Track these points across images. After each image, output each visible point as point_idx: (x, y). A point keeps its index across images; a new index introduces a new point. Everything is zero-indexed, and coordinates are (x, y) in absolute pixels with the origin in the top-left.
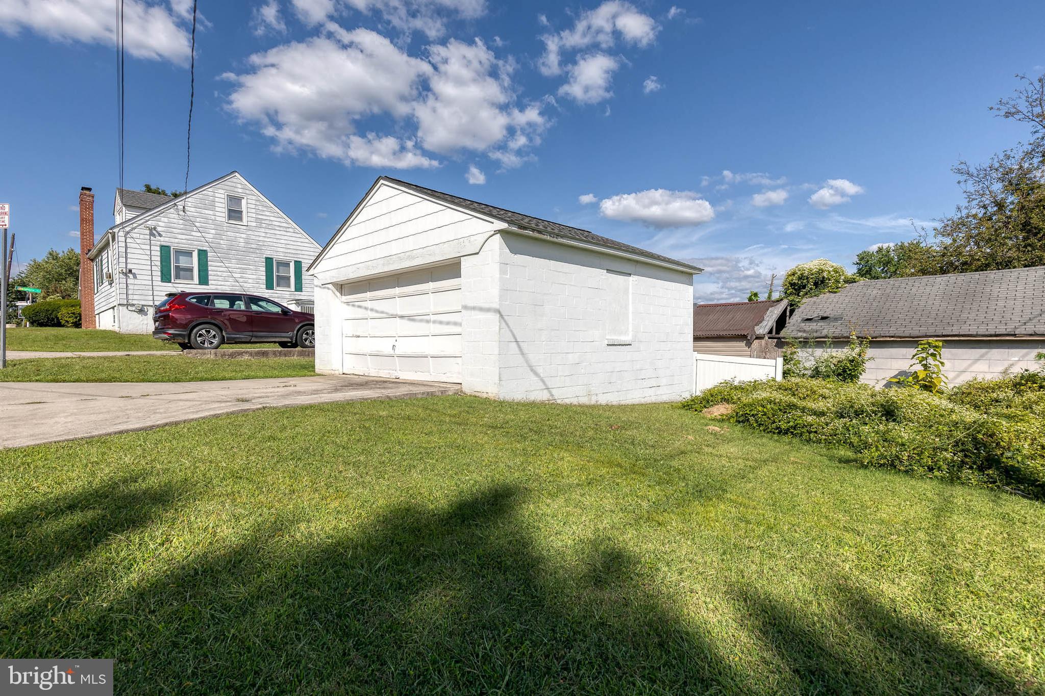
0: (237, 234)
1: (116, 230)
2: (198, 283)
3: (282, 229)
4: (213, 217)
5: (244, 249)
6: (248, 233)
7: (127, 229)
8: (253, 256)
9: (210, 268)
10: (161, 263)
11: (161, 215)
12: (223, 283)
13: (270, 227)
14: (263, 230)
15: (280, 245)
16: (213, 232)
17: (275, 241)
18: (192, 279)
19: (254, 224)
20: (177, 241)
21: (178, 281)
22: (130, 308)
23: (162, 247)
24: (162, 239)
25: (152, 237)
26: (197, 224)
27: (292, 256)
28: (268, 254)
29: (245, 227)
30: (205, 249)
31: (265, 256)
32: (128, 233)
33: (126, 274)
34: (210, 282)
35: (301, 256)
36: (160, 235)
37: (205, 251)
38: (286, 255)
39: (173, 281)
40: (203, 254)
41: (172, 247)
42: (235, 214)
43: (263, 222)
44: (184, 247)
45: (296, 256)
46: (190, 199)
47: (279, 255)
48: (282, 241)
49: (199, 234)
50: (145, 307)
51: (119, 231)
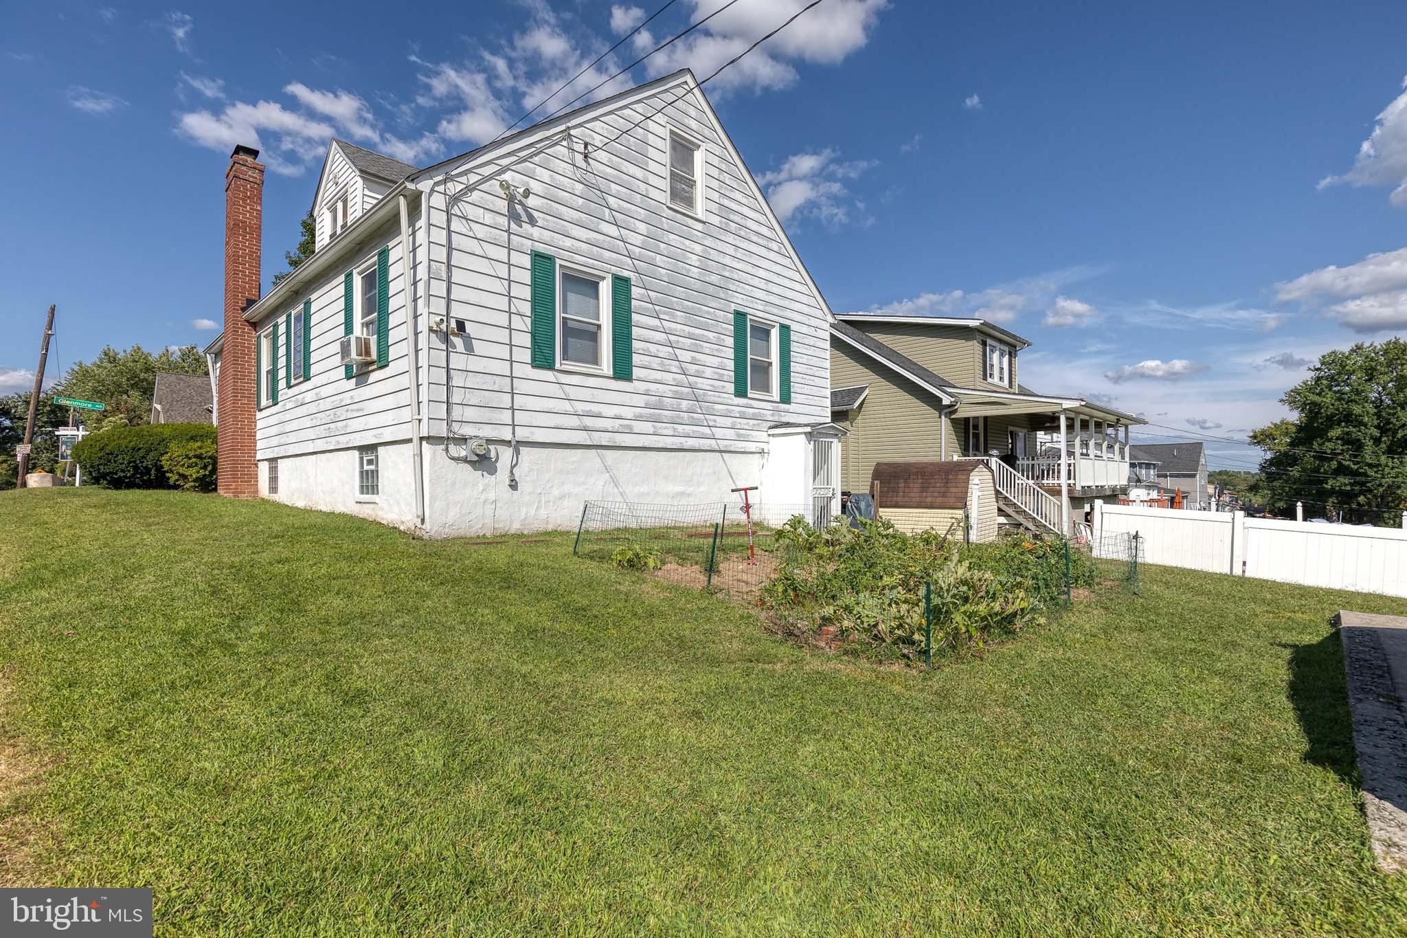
0: (687, 242)
1: (425, 186)
2: (611, 373)
3: (761, 241)
4: (642, 187)
5: (698, 285)
6: (706, 243)
7: (454, 188)
8: (714, 305)
9: (636, 332)
10: (533, 309)
11: (536, 159)
12: (658, 376)
13: (742, 233)
14: (730, 238)
15: (756, 282)
16: (642, 228)
17: (749, 268)
18: (595, 360)
19: (716, 220)
20: (568, 243)
21: (570, 366)
22: (455, 450)
23: (537, 256)
24: (535, 232)
25: (513, 225)
26: (612, 201)
27: (775, 311)
28: (740, 302)
29: (699, 226)
30: (625, 274)
31: (733, 307)
32: (455, 199)
33: (446, 337)
34: (636, 372)
35: (788, 314)
36: (532, 221)
37: (627, 281)
38: (769, 309)
39: (557, 366)
40: (622, 286)
41: (558, 262)
42: (681, 189)
43: (732, 217)
44: (582, 263)
45: (781, 313)
46: (597, 125)
47: (757, 312)
48: (762, 273)
49: (613, 230)
50: (492, 447)
51: (432, 191)
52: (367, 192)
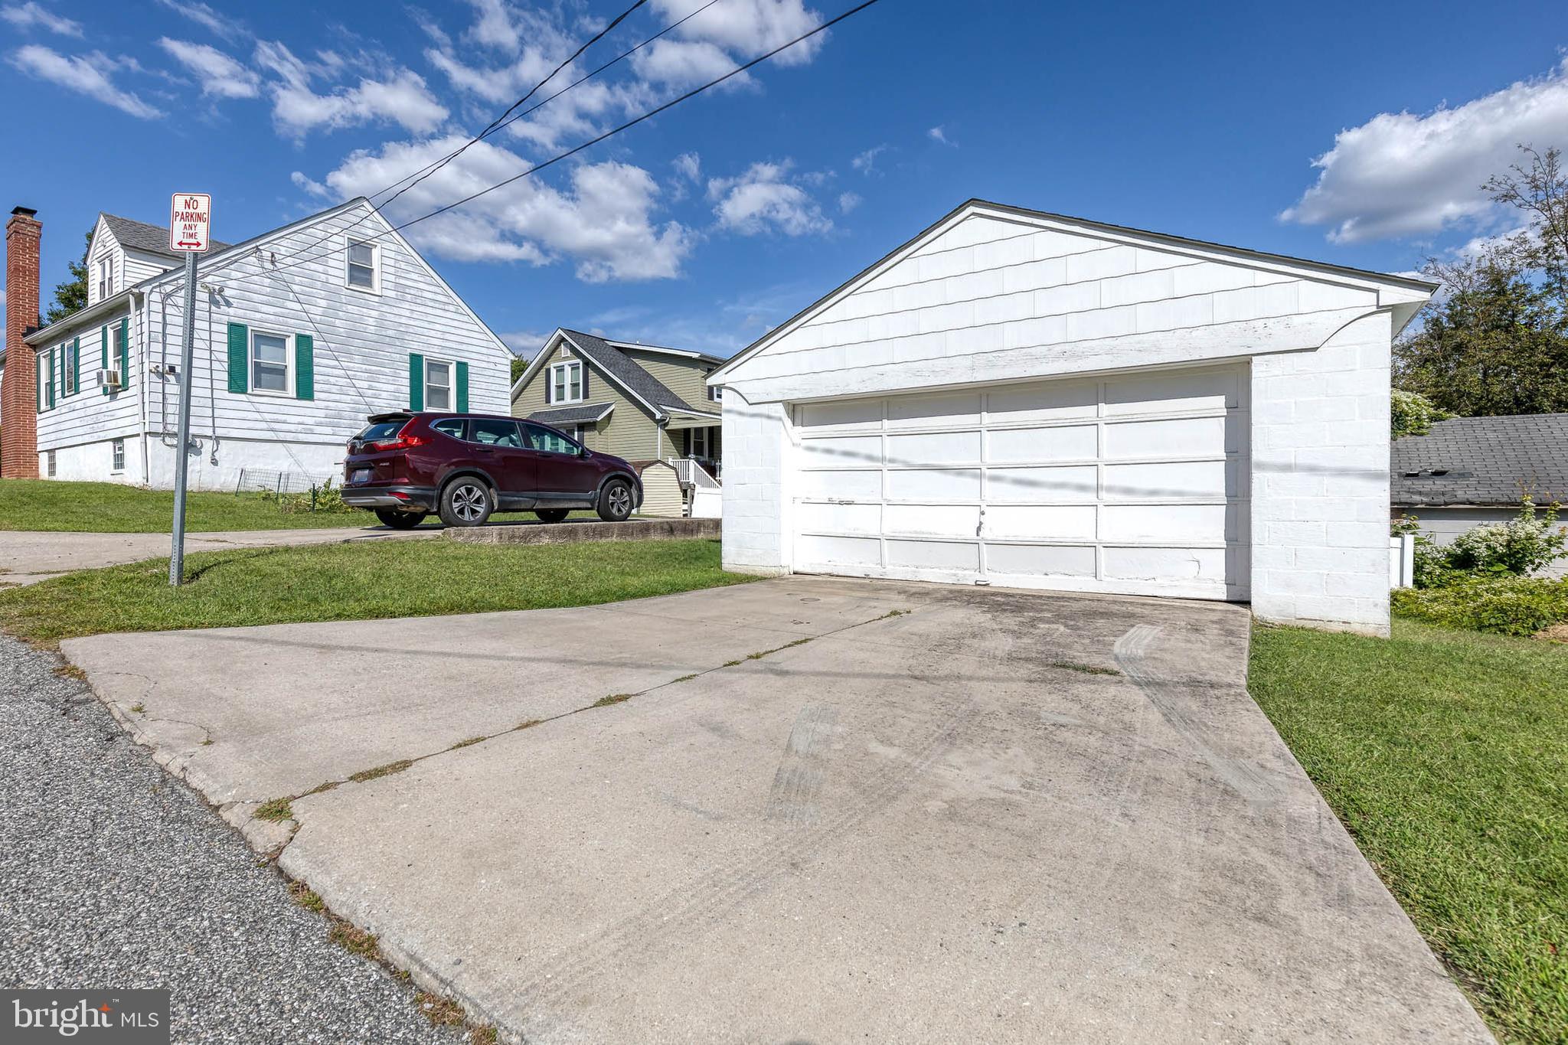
0: (364, 310)
1: (146, 289)
2: (295, 396)
3: (437, 305)
4: (323, 277)
5: (375, 338)
6: (382, 309)
7: (169, 288)
8: (390, 350)
9: (316, 369)
10: (230, 357)
11: (232, 267)
12: (337, 397)
13: (418, 301)
14: (406, 305)
15: (433, 333)
16: (323, 303)
17: (426, 325)
18: (283, 387)
19: (392, 294)
20: (258, 316)
21: (258, 391)
22: (168, 440)
23: (232, 326)
24: (231, 311)
25: (213, 308)
26: (295, 288)
27: (451, 352)
28: (416, 348)
29: (376, 299)
30: (308, 333)
31: (409, 351)
32: (169, 295)
33: (162, 376)
34: (316, 395)
35: (466, 354)
36: (228, 304)
37: (309, 338)
38: (444, 351)
39: (250, 391)
40: (304, 343)
41: (250, 328)
42: (360, 274)
43: (407, 291)
44: (270, 328)
45: (458, 354)
46: (284, 242)
47: (432, 352)
48: (437, 327)
49: (298, 306)
50: (198, 440)
51: (151, 291)
52: (127, 258)
